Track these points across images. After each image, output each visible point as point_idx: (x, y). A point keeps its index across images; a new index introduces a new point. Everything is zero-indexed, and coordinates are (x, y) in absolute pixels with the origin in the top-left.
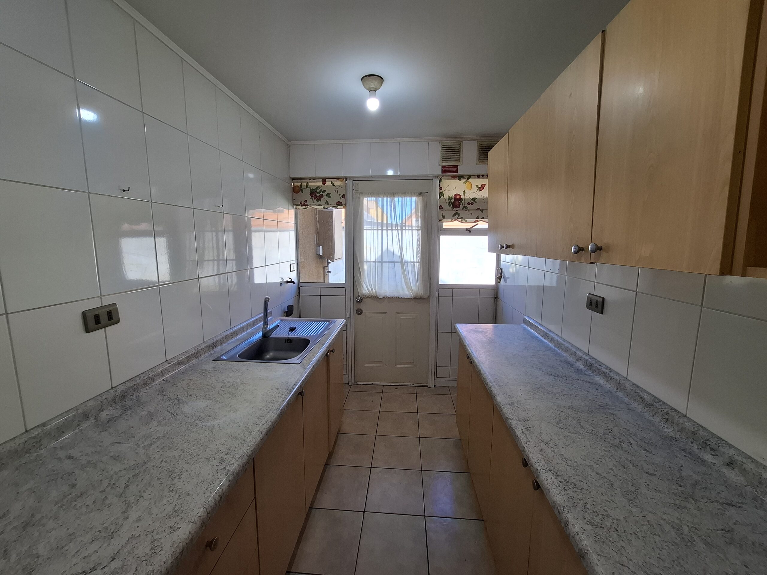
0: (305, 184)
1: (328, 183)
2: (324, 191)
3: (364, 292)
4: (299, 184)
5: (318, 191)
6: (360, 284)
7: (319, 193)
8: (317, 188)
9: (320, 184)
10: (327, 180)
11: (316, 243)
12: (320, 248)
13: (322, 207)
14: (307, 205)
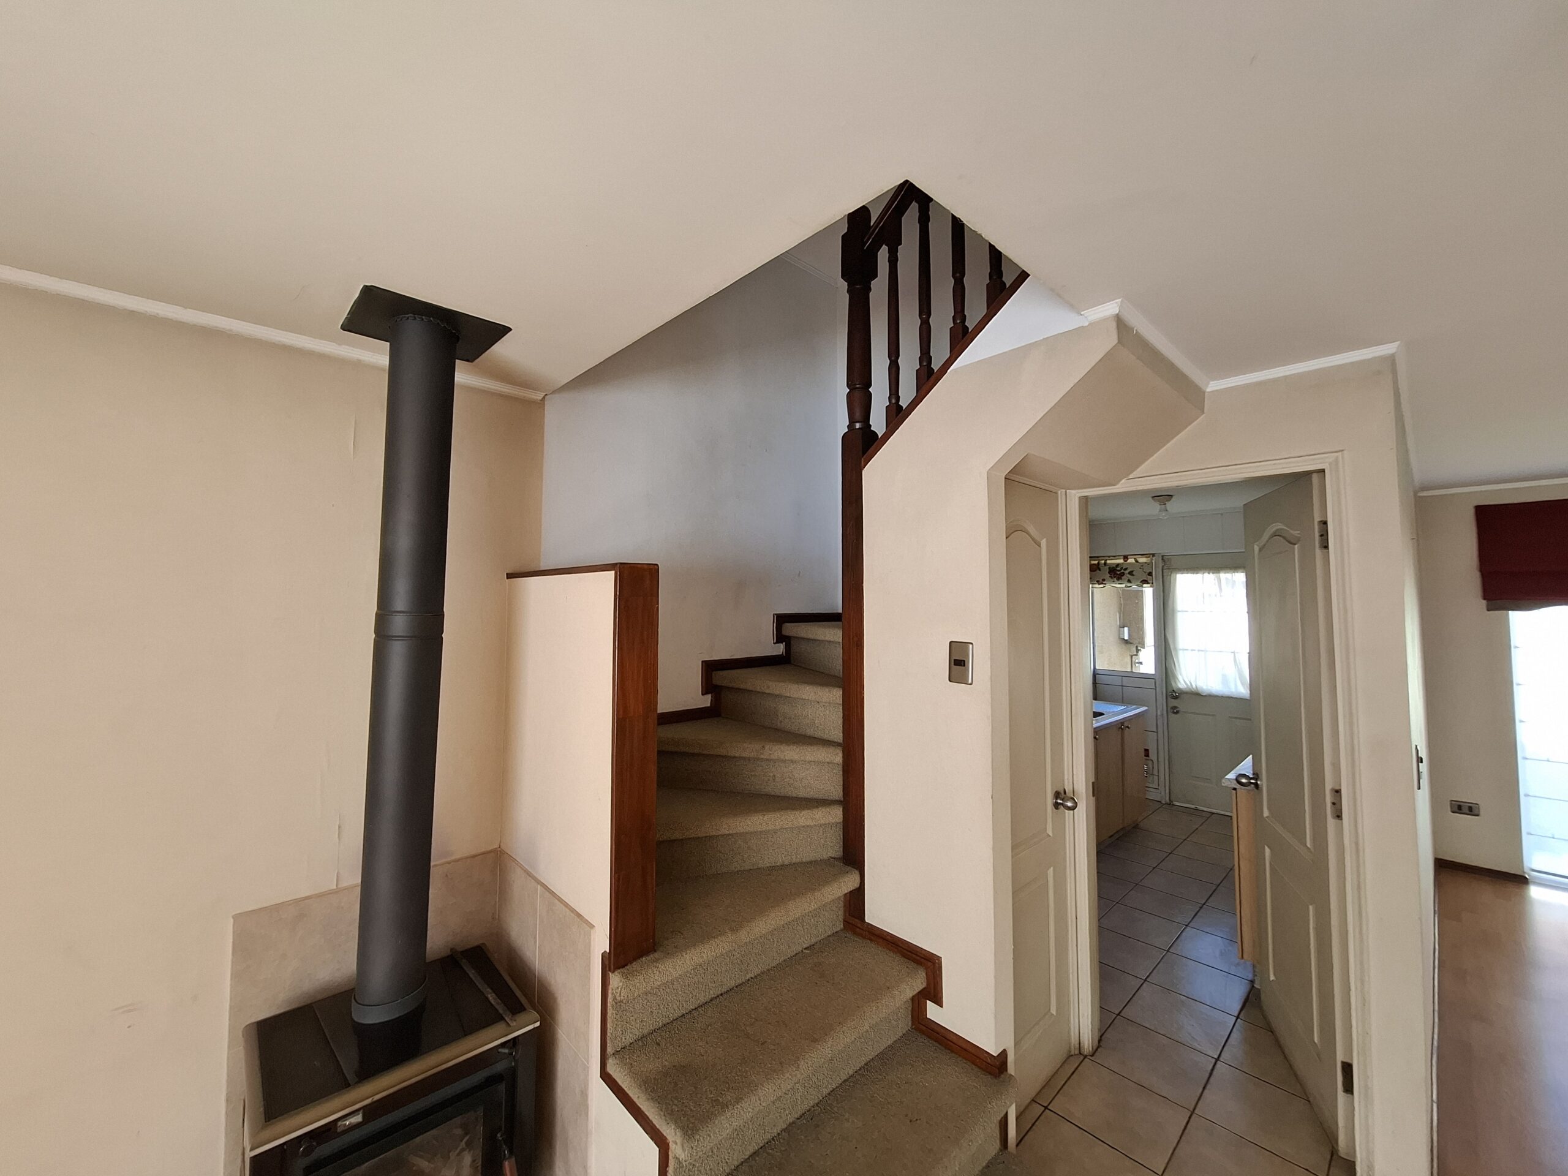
0: (1103, 562)
1: (1131, 560)
2: (1126, 569)
3: (1181, 686)
4: (1096, 562)
5: (1119, 569)
6: (1175, 677)
7: (1119, 571)
8: (1118, 565)
9: (1122, 561)
10: (1129, 557)
11: (1118, 623)
12: (1124, 631)
13: (1123, 586)
14: (1105, 584)
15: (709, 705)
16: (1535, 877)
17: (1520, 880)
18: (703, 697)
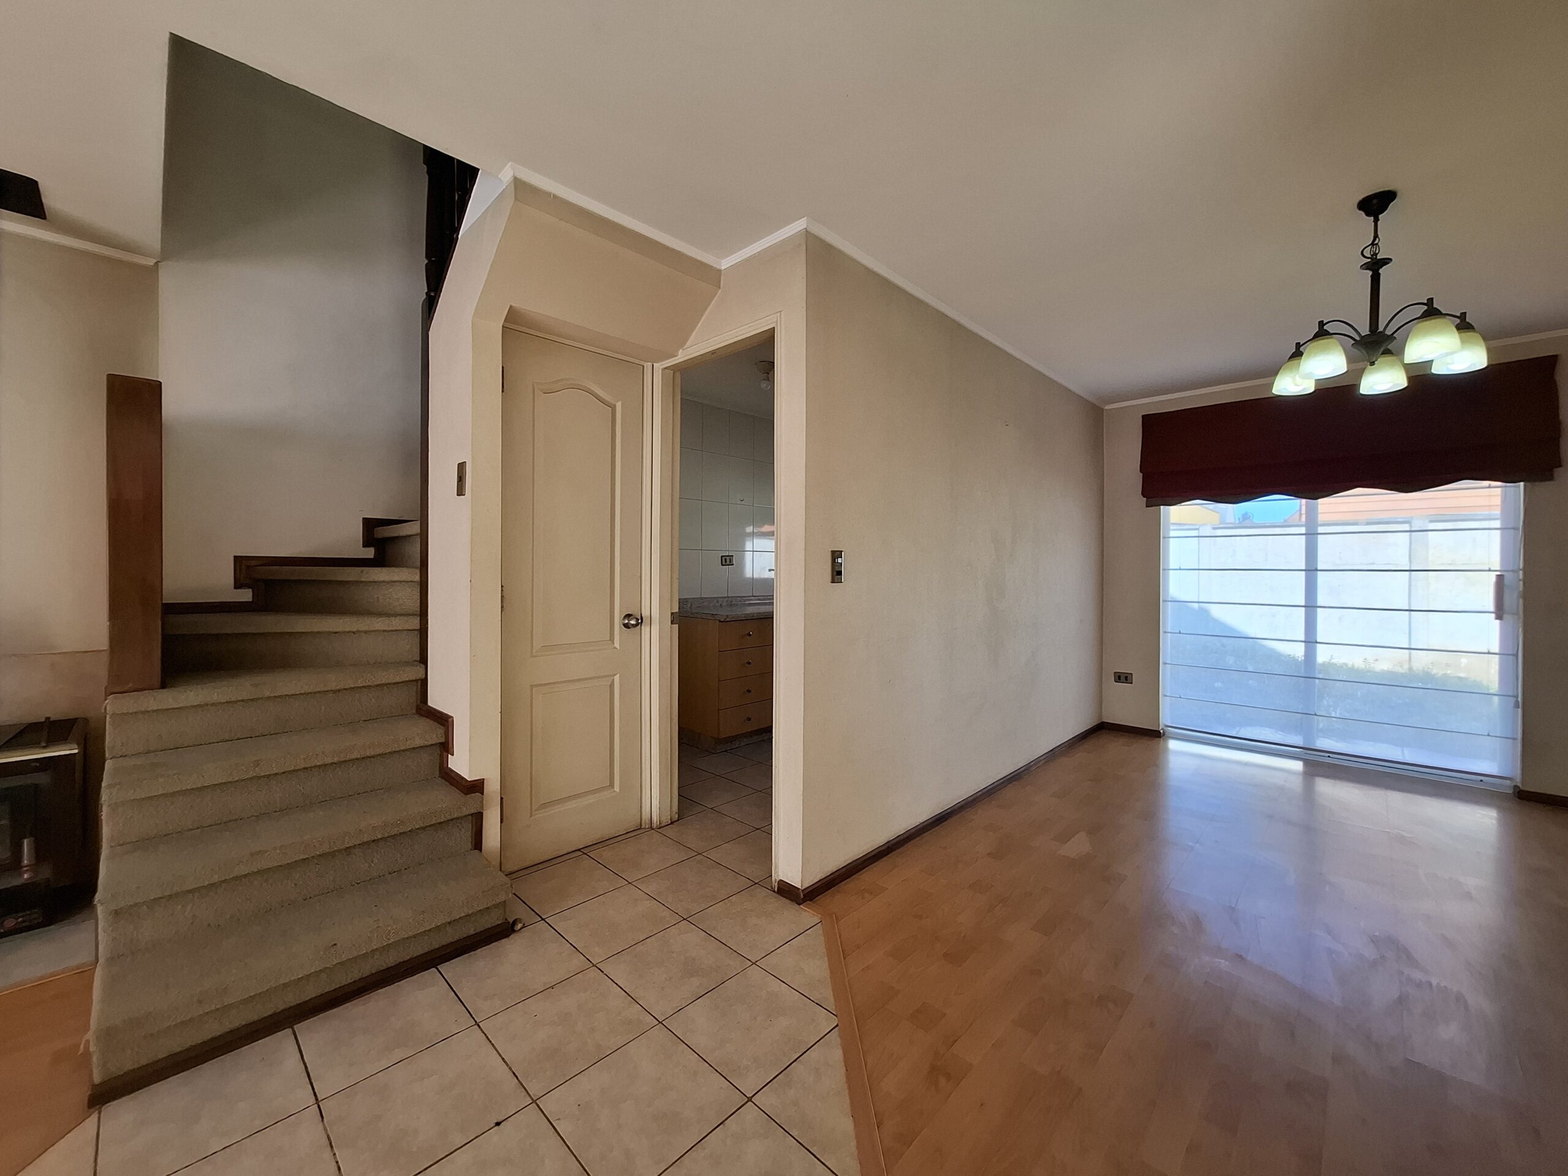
15: (373, 557)
16: (1171, 733)
17: (1156, 734)
18: (364, 549)
